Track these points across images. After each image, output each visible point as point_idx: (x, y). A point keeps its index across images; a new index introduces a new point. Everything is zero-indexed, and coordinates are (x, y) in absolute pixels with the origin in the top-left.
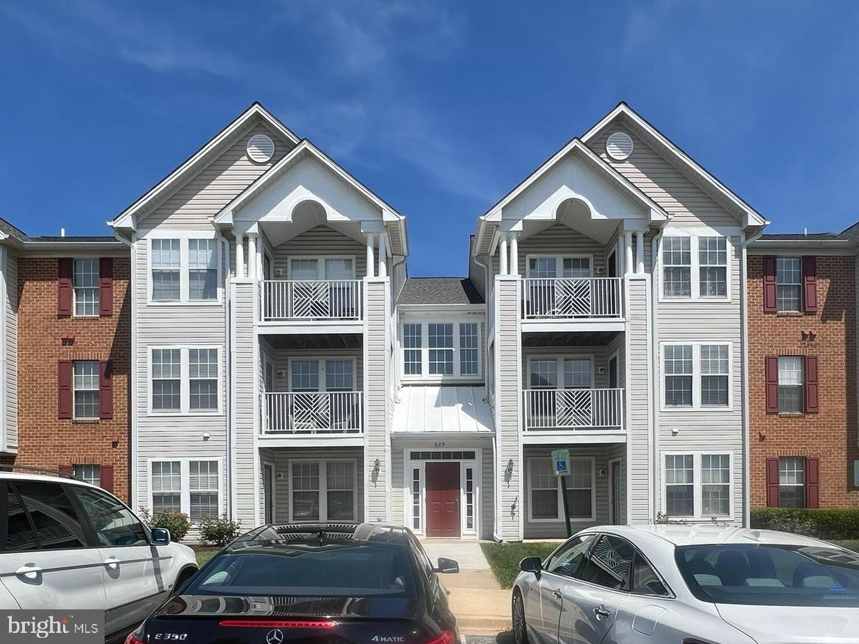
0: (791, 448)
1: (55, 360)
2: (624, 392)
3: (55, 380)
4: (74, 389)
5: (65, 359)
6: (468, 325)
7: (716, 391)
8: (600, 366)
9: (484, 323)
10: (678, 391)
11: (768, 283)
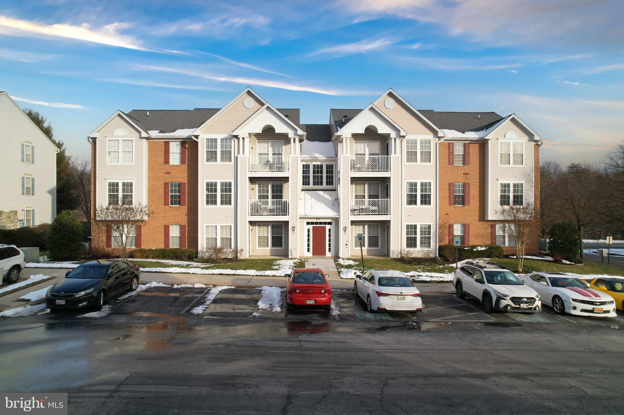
0: (459, 220)
1: (163, 182)
2: (390, 200)
3: (163, 190)
4: (170, 194)
5: (167, 182)
6: (329, 165)
7: (426, 200)
8: (383, 186)
9: (336, 164)
10: (412, 200)
11: (450, 153)
